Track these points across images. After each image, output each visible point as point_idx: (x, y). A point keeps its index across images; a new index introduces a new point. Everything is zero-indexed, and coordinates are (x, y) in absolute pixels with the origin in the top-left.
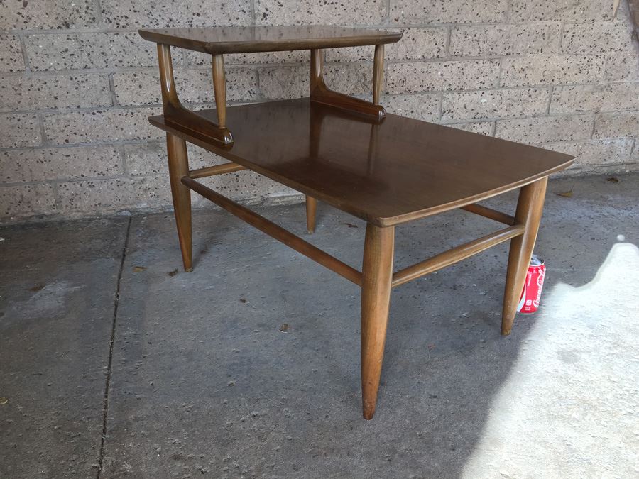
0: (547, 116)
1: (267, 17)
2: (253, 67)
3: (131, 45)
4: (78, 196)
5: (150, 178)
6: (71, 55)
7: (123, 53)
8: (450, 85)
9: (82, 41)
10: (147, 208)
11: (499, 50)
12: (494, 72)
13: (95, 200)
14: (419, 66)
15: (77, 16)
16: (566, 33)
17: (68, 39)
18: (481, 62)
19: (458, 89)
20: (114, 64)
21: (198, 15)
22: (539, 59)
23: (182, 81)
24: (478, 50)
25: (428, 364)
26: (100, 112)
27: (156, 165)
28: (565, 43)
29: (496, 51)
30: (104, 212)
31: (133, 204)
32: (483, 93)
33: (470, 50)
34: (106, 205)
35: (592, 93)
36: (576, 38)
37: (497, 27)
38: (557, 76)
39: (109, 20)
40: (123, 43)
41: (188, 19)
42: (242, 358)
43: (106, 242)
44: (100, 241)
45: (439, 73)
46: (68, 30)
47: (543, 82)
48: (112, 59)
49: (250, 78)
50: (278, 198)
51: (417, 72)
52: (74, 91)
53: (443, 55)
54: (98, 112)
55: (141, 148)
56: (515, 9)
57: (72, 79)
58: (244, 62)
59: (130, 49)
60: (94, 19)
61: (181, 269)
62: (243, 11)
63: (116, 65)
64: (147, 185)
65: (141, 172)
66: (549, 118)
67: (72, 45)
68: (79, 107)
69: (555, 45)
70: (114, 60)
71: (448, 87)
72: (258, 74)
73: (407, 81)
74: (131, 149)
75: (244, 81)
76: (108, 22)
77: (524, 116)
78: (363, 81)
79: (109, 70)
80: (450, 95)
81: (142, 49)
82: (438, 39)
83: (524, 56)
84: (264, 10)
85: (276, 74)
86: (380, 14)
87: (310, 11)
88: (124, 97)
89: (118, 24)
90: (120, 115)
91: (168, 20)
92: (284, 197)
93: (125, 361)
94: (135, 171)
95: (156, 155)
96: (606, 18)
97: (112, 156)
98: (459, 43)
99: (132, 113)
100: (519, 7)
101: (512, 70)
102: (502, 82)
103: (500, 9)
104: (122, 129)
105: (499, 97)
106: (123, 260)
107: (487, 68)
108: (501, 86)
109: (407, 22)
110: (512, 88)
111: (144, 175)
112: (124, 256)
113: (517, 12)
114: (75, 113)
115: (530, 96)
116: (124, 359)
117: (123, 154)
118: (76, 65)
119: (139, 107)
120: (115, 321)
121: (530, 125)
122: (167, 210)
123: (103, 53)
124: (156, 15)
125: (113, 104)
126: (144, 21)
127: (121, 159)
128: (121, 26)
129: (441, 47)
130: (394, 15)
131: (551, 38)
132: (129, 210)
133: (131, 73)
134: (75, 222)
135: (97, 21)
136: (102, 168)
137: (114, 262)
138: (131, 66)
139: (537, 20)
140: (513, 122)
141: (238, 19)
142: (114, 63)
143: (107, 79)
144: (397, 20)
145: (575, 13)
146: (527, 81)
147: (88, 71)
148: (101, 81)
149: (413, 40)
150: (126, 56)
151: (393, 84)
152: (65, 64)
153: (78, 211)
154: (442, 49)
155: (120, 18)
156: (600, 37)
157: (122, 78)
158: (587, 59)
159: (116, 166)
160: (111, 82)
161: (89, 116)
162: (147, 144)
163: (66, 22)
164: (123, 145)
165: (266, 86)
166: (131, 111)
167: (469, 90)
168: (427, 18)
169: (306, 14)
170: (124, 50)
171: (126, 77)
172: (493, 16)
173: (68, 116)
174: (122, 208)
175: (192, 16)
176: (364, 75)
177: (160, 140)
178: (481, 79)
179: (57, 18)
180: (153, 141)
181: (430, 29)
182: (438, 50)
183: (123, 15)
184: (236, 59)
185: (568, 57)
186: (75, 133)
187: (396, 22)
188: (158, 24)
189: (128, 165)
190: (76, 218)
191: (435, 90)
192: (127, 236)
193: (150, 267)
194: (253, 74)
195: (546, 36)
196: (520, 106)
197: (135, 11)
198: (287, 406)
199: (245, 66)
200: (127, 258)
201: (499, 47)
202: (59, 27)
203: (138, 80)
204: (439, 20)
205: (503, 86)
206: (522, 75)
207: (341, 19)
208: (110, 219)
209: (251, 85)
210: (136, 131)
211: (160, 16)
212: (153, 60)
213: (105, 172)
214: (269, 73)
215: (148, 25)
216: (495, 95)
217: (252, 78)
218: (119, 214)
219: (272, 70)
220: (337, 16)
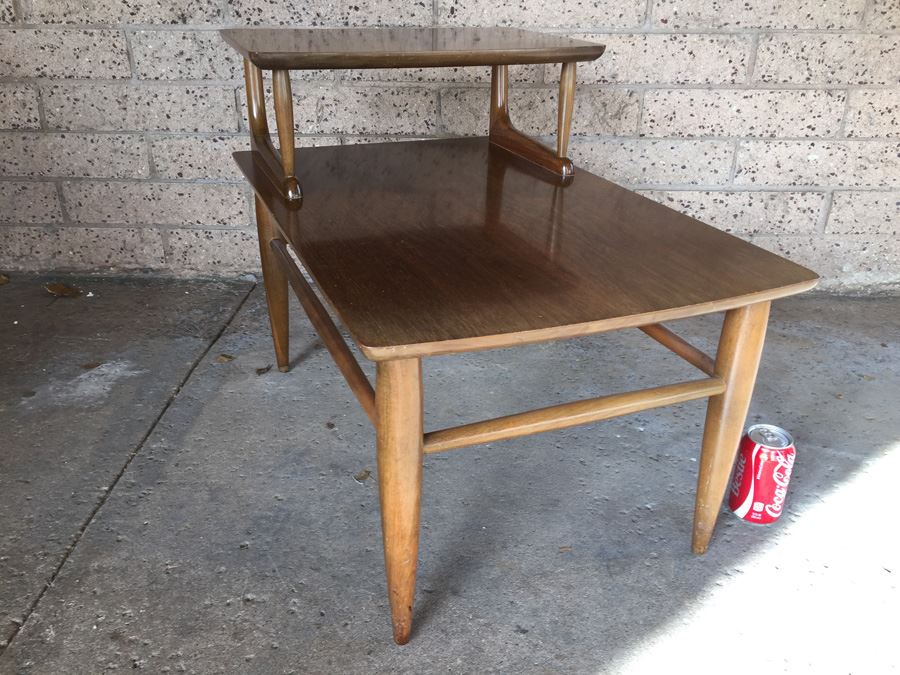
1: (456, 13)
2: (433, 86)
4: (193, 249)
6: (188, 60)
8: (752, 128)
9: (202, 42)
11: (846, 76)
12: (833, 112)
13: (213, 256)
14: (699, 95)
15: (196, 7)
17: (184, 38)
18: (810, 93)
19: (765, 135)
21: (356, 8)
23: (331, 102)
24: (806, 73)
25: (544, 575)
26: (223, 139)
29: (840, 78)
30: (224, 273)
32: (813, 144)
33: (792, 73)
34: (228, 265)
37: (845, 37)
39: (238, 13)
41: (342, 14)
42: (281, 510)
43: (207, 315)
44: (200, 312)
45: (735, 108)
46: (185, 27)
48: (239, 67)
49: (428, 103)
51: (696, 105)
52: (190, 109)
53: (741, 78)
54: (220, 138)
56: (881, 8)
57: (188, 92)
58: (420, 79)
60: (219, 11)
62: (421, 4)
67: (188, 46)
68: (196, 130)
71: (749, 132)
72: (439, 98)
73: (678, 118)
75: (419, 106)
76: (236, 17)
77: (886, 188)
78: (601, 114)
79: (234, 83)
80: (751, 145)
82: (735, 54)
83: (892, 86)
84: (452, 3)
85: (467, 97)
86: (637, 11)
87: (524, 5)
89: (248, 20)
90: (248, 145)
91: (315, 16)
93: (133, 484)
97: (235, 200)
98: (775, 61)
101: (868, 109)
102: (848, 129)
105: (841, 153)
106: (214, 342)
107: (821, 103)
108: (846, 134)
109: (682, 24)
110: (866, 139)
112: (218, 337)
113: (884, 13)
114: (192, 139)
116: (133, 481)
117: (250, 199)
118: (194, 73)
120: (153, 426)
121: (898, 203)
123: (227, 59)
124: (299, 8)
125: (240, 129)
126: (283, 16)
127: (247, 203)
128: (252, 22)
129: (739, 67)
130: (660, 13)
132: (255, 274)
134: (185, 282)
135: (222, 14)
136: (223, 214)
140: (866, 196)
141: (413, 15)
142: (242, 73)
143: (232, 94)
144: (665, 21)
146: (896, 128)
147: (208, 82)
148: (225, 97)
149: (691, 53)
151: (653, 121)
152: (181, 72)
153: (192, 269)
154: (741, 70)
155: (252, 11)
159: (241, 213)
160: (237, 98)
161: (208, 144)
163: (183, 15)
165: (450, 115)
167: (786, 138)
168: (717, 19)
169: (517, 9)
172: (837, 20)
173: (183, 142)
174: (247, 270)
175: (349, 10)
176: (605, 106)
178: (811, 122)
179: (172, 10)
181: (722, 38)
182: (733, 71)
183: (256, 7)
184: (408, 74)
186: (190, 165)
187: (663, 25)
188: (301, 21)
190: (188, 277)
191: (725, 134)
192: (237, 310)
193: (240, 357)
194: (433, 97)
196: (879, 171)
198: (299, 596)
199: (421, 84)
200: (220, 340)
201: (844, 71)
202: (174, 22)
203: (273, 97)
204: (738, 23)
205: (850, 136)
206: (887, 118)
207: (573, 17)
208: (229, 284)
209: (429, 113)
211: (304, 9)
213: (227, 221)
214: (456, 95)
215: (288, 22)
216: (834, 150)
217: (432, 102)
218: (241, 278)
219: (462, 93)
220: (567, 13)
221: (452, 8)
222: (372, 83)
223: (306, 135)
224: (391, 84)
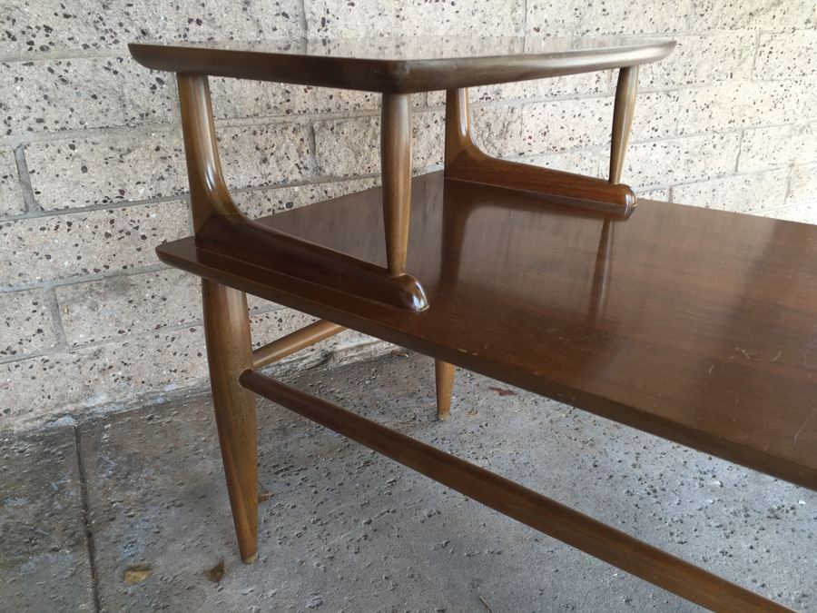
0: (734, 175)
1: (328, 26)
2: (303, 120)
3: (62, 87)
5: (112, 346)
7: (43, 103)
10: (109, 404)
11: (678, 77)
12: (671, 112)
14: (569, 106)
16: (761, 49)
18: (653, 96)
20: (25, 128)
21: (199, 22)
22: (727, 89)
23: (171, 152)
24: (651, 79)
27: (124, 320)
28: (760, 63)
29: (674, 79)
30: (19, 425)
31: (77, 401)
32: (655, 145)
34: (21, 412)
35: (790, 137)
36: (773, 57)
38: (749, 113)
39: (9, 35)
40: (42, 81)
41: (178, 29)
43: (39, 503)
44: (21, 502)
45: (597, 117)
47: (732, 124)
48: (20, 116)
49: (298, 141)
50: (352, 349)
51: (566, 116)
55: (91, 290)
56: (699, 10)
58: (288, 112)
59: (59, 94)
61: (231, 558)
62: (284, 14)
63: (30, 129)
64: (107, 359)
65: (93, 337)
66: (737, 177)
69: (747, 66)
70: (25, 118)
72: (313, 133)
73: (551, 132)
74: (70, 296)
75: (288, 148)
76: (8, 40)
77: (706, 177)
78: (486, 135)
79: (14, 141)
81: (85, 94)
83: (709, 85)
84: (323, 13)
85: (345, 130)
86: (513, 19)
87: (402, 14)
88: (51, 192)
89: (31, 43)
90: (43, 229)
91: (138, 33)
92: (361, 347)
94: (81, 338)
95: (122, 300)
96: (809, 25)
97: (29, 314)
99: (69, 224)
100: (705, 7)
101: (692, 107)
102: (680, 128)
103: (682, 11)
104: (49, 257)
105: (675, 150)
106: (91, 550)
107: (661, 105)
108: (679, 132)
109: (552, 33)
110: (692, 135)
111: (99, 343)
112: (90, 535)
113: (702, 15)
115: (714, 147)
117: (56, 308)
119: (82, 210)
121: (714, 191)
122: (149, 403)
124: (112, 23)
125: (26, 210)
126: (87, 36)
127: (49, 316)
128: (36, 47)
130: (533, 21)
131: (743, 56)
132: (71, 414)
133: (63, 143)
137: (69, 559)
138: (63, 129)
139: (727, 28)
140: (693, 186)
141: (275, 29)
142: (25, 125)
143: (11, 158)
144: (538, 30)
145: (774, 17)
146: (713, 123)
150: (50, 109)
151: (530, 137)
155: (35, 31)
156: (801, 53)
157: (45, 154)
158: (784, 87)
159: (40, 331)
160: (21, 163)
162: (104, 282)
164: (53, 289)
165: (327, 153)
166: (66, 218)
167: (637, 142)
168: (580, 26)
169: (393, 20)
170: (46, 97)
171: (52, 150)
172: (671, 23)
174: (57, 411)
175: (187, 25)
176: (488, 125)
177: (129, 270)
178: (655, 123)
180: (116, 274)
183: (40, 25)
184: (273, 105)
185: (762, 84)
187: (536, 34)
189: (65, 327)
191: (590, 144)
192: (83, 480)
193: (159, 561)
194: (304, 133)
195: (737, 53)
196: (702, 163)
197: (66, 16)
199: (288, 119)
200: (100, 543)
201: (677, 72)
203: (78, 156)
204: (598, 29)
205: (682, 133)
206: (706, 114)
207: (451, 28)
208: (33, 439)
209: (300, 153)
210: (79, 258)
211: (121, 25)
212: (109, 114)
213: (16, 347)
214: (332, 129)
215: (95, 45)
216: (671, 148)
217: (302, 140)
218: (49, 425)
219: (338, 124)
220: (445, 23)
221: (323, 19)
222: (226, 122)
223: (135, 203)
224: (250, 121)
